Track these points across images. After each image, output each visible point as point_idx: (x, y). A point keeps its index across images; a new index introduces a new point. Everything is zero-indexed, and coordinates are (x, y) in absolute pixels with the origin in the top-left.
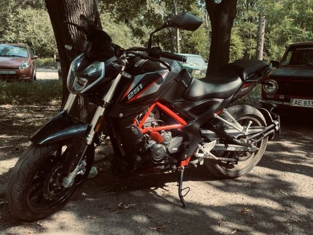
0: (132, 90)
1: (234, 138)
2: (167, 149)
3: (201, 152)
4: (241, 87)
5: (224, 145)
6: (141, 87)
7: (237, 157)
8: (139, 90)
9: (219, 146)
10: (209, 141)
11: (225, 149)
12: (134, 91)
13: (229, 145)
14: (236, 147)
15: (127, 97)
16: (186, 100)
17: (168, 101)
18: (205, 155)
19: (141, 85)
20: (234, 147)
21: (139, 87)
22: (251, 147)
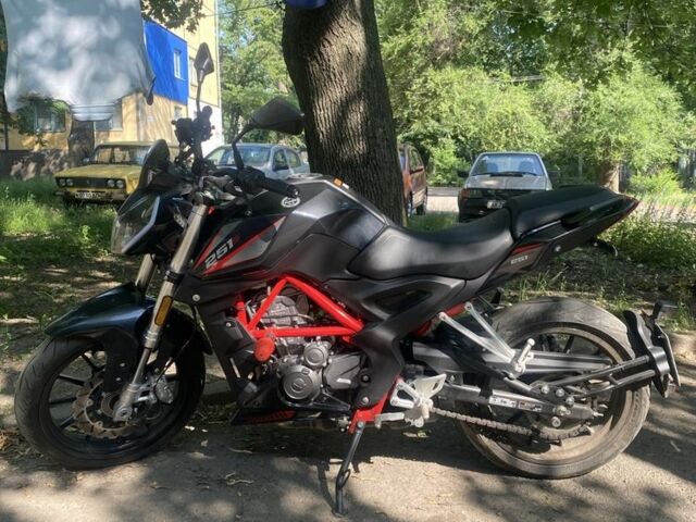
0: (214, 251)
1: (507, 376)
2: (324, 380)
3: (403, 395)
4: (510, 252)
5: (478, 390)
6: (231, 246)
7: (536, 427)
8: (226, 250)
9: (465, 391)
10: (431, 373)
11: (482, 400)
12: (218, 252)
13: (494, 392)
14: (518, 401)
15: (204, 263)
16: (357, 277)
17: (312, 275)
18: (416, 405)
19: (230, 242)
20: (511, 399)
21: (228, 246)
22: (567, 406)
